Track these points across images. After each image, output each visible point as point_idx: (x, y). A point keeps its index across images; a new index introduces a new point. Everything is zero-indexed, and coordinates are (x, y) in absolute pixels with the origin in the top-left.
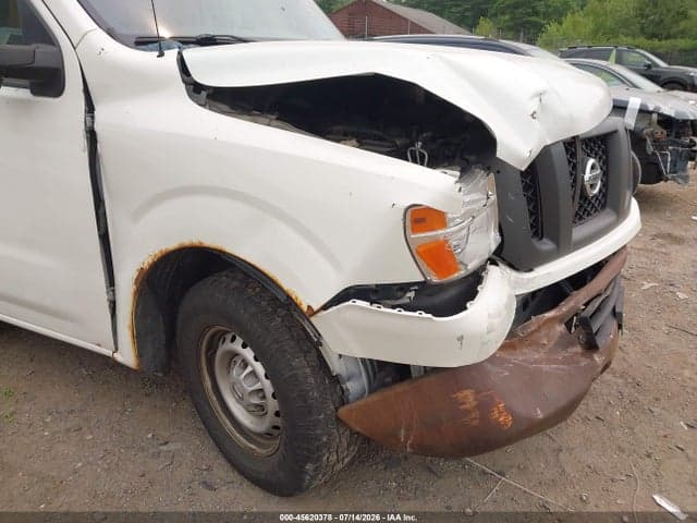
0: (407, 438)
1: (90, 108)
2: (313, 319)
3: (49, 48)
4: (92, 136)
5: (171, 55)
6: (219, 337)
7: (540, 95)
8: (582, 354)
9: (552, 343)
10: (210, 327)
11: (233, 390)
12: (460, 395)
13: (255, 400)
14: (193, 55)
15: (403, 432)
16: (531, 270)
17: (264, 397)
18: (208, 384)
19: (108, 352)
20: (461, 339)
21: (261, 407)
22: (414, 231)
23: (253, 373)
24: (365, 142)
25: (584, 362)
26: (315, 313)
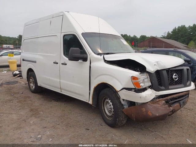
0: (134, 116)
1: (90, 63)
2: (118, 93)
3: (86, 55)
4: (90, 67)
5: (102, 56)
6: (105, 99)
7: (157, 62)
8: (168, 107)
9: (162, 104)
10: (104, 97)
11: (107, 108)
12: (142, 109)
13: (110, 110)
14: (105, 56)
15: (133, 114)
16: (159, 91)
17: (111, 109)
18: (103, 108)
19: (88, 102)
20: (141, 97)
21: (111, 111)
22: (133, 80)
23: (110, 105)
24: (130, 69)
25: (168, 108)
26: (118, 92)
